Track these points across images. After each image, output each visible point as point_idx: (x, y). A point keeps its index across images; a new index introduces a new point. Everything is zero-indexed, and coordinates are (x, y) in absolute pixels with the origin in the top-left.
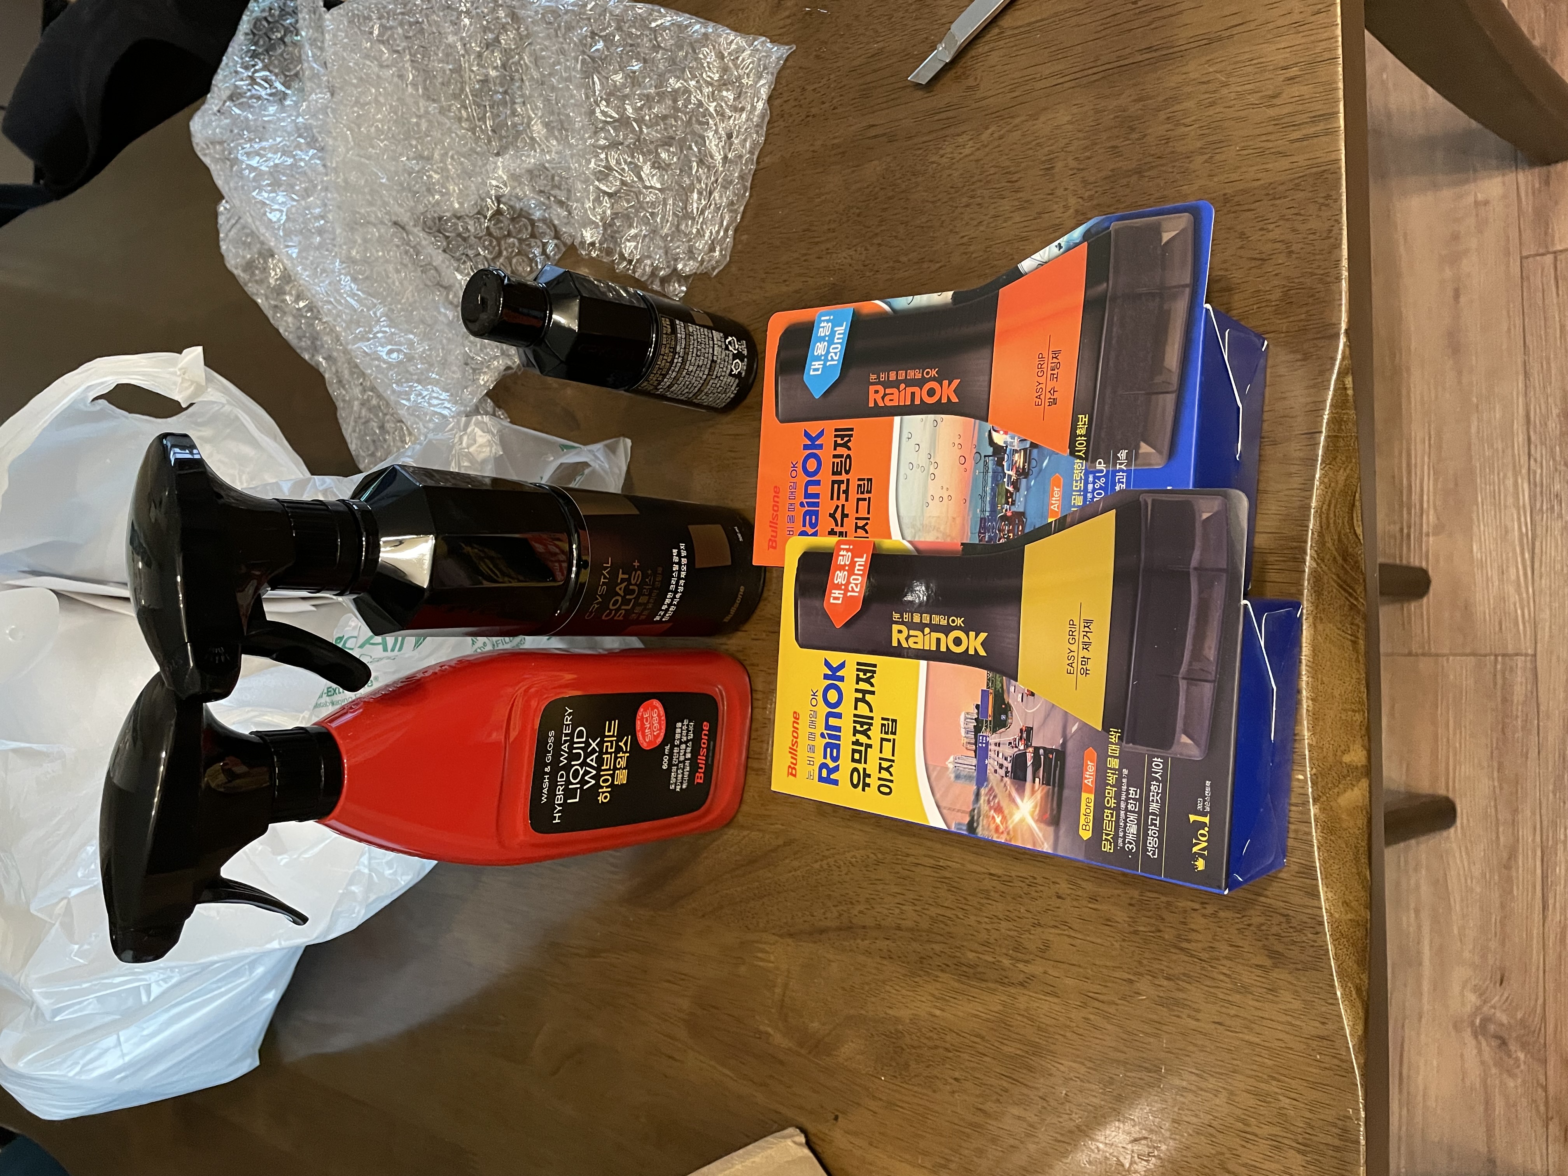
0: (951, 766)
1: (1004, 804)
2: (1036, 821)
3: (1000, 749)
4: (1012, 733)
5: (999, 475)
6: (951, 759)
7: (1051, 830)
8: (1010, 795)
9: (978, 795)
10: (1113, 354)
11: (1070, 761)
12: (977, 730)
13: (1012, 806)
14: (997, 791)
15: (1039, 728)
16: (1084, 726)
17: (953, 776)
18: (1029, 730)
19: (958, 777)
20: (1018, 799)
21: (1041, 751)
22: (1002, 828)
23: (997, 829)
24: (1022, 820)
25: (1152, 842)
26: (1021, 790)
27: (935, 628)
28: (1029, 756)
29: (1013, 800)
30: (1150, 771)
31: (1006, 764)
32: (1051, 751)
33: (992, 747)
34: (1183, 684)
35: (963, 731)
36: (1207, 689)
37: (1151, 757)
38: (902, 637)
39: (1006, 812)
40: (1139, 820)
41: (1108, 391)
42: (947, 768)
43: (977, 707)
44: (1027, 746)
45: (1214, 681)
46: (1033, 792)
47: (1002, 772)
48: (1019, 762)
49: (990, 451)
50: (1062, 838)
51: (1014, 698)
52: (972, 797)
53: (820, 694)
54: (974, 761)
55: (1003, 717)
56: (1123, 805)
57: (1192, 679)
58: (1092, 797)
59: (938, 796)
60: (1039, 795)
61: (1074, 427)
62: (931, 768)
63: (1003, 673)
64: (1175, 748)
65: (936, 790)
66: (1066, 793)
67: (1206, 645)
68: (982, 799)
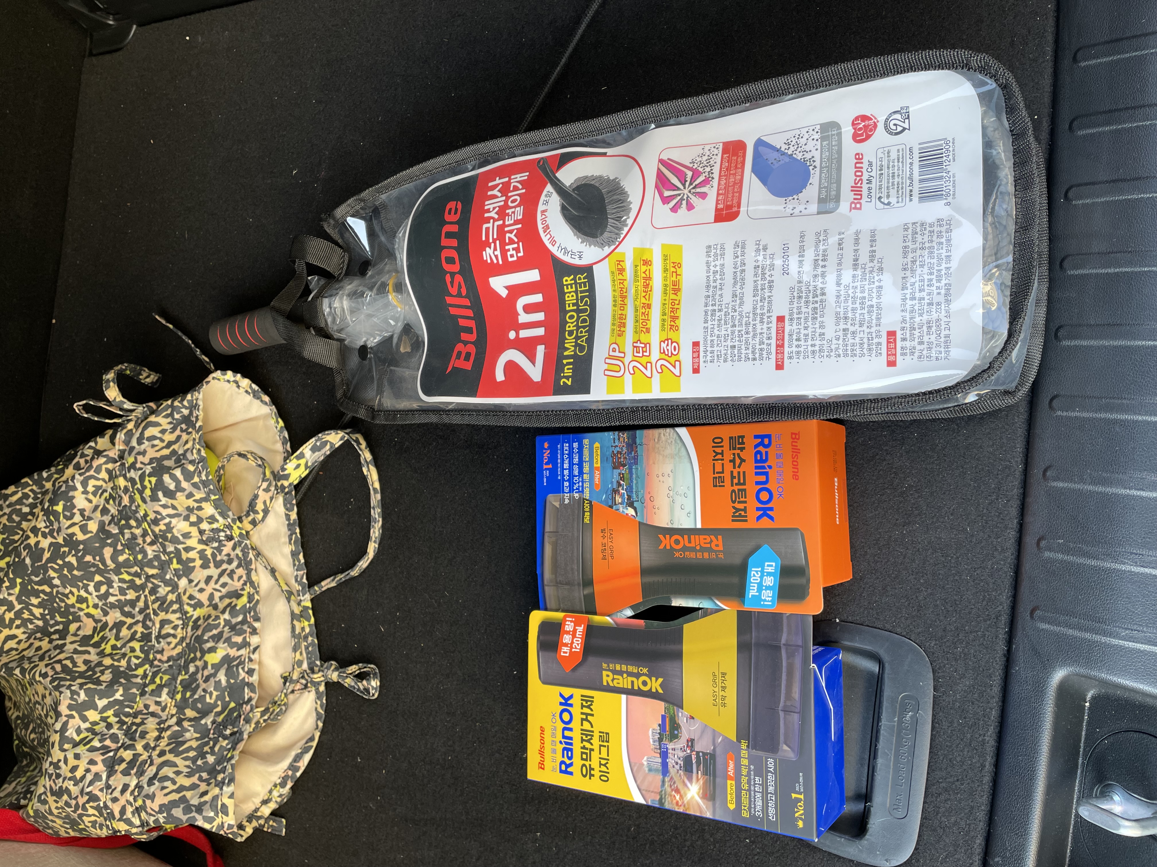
0: (645, 763)
1: (680, 787)
2: (701, 798)
3: (676, 752)
4: (681, 743)
5: (629, 489)
6: (645, 758)
7: (710, 803)
8: (684, 782)
9: (663, 782)
10: (575, 554)
11: (719, 760)
12: (660, 740)
13: (686, 789)
14: (675, 779)
15: (698, 739)
16: (725, 738)
17: (647, 769)
18: (692, 741)
19: (650, 770)
20: (689, 784)
21: (701, 754)
22: (680, 803)
23: (677, 803)
24: (692, 798)
25: (772, 811)
26: (690, 779)
27: (630, 674)
28: (694, 757)
29: (686, 785)
30: (767, 767)
31: (679, 762)
32: (707, 754)
33: (670, 751)
34: (782, 714)
35: (651, 741)
36: (796, 717)
37: (767, 758)
38: (609, 679)
39: (682, 792)
40: (763, 797)
41: (576, 534)
42: (643, 765)
43: (659, 725)
44: (692, 751)
45: (799, 713)
46: (698, 780)
47: (678, 767)
48: (687, 760)
49: (636, 504)
50: (717, 809)
51: (682, 719)
52: (660, 784)
53: (558, 715)
54: (660, 760)
55: (676, 732)
56: (752, 788)
57: (786, 711)
58: (734, 782)
59: (639, 782)
60: (701, 782)
61: (591, 516)
62: (633, 764)
63: (674, 704)
64: (780, 753)
65: (637, 779)
66: (718, 780)
67: (793, 691)
68: (667, 785)
